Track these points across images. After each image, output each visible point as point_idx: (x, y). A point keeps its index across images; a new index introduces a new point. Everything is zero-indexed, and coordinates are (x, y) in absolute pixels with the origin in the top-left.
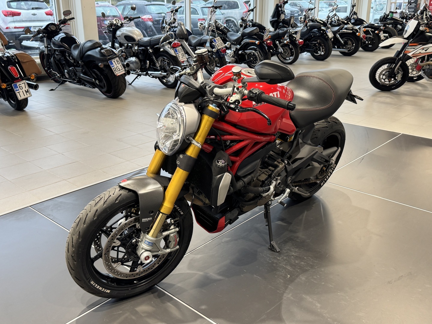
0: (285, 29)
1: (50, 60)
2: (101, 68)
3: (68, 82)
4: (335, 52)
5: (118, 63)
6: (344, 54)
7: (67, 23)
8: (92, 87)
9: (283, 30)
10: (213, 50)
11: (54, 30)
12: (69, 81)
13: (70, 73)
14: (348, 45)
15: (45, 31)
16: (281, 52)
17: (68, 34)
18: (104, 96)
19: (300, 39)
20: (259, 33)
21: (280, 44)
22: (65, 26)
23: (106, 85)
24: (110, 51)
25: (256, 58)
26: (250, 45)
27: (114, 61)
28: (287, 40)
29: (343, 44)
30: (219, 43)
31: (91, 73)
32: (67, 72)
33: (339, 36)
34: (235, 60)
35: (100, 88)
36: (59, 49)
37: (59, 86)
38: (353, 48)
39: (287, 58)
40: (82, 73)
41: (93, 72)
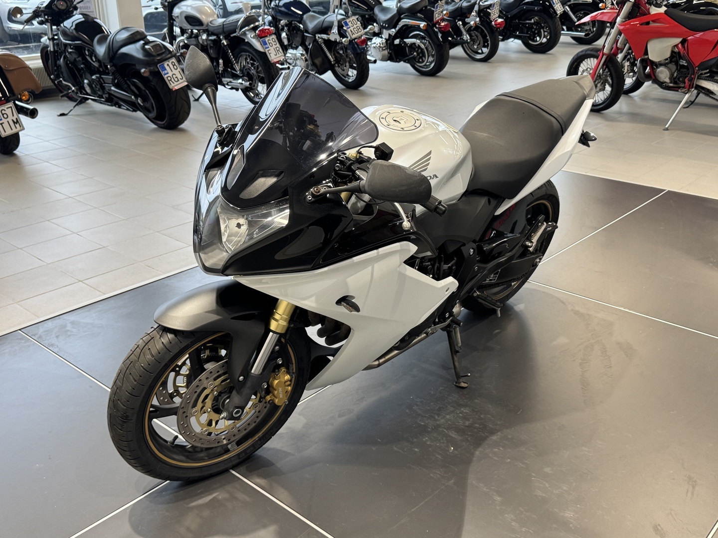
1: (58, 62)
2: (147, 77)
3: (90, 101)
4: (565, 37)
5: (175, 67)
6: (580, 41)
8: (132, 110)
9: (470, 2)
10: (344, 40)
11: (62, 10)
12: (92, 99)
13: (94, 86)
15: (47, 10)
16: (467, 40)
17: (89, 16)
18: (154, 126)
19: (499, 17)
21: (464, 26)
23: (154, 105)
24: (160, 47)
25: (422, 52)
27: (168, 65)
30: (354, 29)
31: (129, 86)
32: (88, 84)
33: (569, 10)
34: (389, 55)
35: (146, 111)
36: (74, 43)
37: (74, 107)
39: (479, 50)
40: (113, 86)
41: (131, 84)
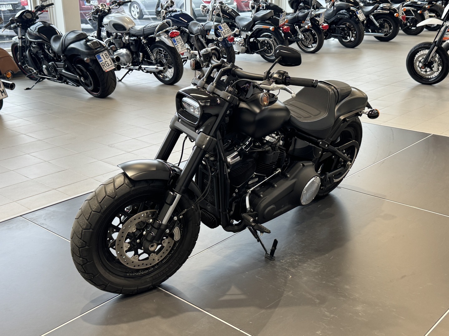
0: (306, 11)
1: (24, 54)
2: (87, 64)
3: (46, 80)
4: (368, 37)
5: (107, 57)
6: (380, 39)
7: (44, 10)
8: (76, 85)
9: (304, 13)
10: (219, 38)
11: (30, 19)
12: (47, 78)
13: (50, 69)
14: (384, 28)
15: (19, 19)
16: (302, 38)
17: (47, 23)
18: (90, 96)
19: (325, 22)
20: (274, 17)
21: (300, 29)
22: (42, 13)
23: (92, 82)
24: (97, 43)
25: (270, 46)
26: (263, 31)
27: (102, 55)
28: (308, 24)
29: (379, 27)
30: (225, 31)
31: (75, 69)
32: (45, 68)
33: (373, 18)
34: (246, 49)
35: (86, 86)
36: (37, 41)
37: (36, 84)
38: (391, 31)
39: (309, 45)
40: (64, 69)
41: (77, 67)
